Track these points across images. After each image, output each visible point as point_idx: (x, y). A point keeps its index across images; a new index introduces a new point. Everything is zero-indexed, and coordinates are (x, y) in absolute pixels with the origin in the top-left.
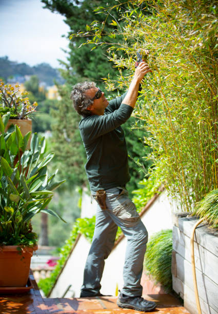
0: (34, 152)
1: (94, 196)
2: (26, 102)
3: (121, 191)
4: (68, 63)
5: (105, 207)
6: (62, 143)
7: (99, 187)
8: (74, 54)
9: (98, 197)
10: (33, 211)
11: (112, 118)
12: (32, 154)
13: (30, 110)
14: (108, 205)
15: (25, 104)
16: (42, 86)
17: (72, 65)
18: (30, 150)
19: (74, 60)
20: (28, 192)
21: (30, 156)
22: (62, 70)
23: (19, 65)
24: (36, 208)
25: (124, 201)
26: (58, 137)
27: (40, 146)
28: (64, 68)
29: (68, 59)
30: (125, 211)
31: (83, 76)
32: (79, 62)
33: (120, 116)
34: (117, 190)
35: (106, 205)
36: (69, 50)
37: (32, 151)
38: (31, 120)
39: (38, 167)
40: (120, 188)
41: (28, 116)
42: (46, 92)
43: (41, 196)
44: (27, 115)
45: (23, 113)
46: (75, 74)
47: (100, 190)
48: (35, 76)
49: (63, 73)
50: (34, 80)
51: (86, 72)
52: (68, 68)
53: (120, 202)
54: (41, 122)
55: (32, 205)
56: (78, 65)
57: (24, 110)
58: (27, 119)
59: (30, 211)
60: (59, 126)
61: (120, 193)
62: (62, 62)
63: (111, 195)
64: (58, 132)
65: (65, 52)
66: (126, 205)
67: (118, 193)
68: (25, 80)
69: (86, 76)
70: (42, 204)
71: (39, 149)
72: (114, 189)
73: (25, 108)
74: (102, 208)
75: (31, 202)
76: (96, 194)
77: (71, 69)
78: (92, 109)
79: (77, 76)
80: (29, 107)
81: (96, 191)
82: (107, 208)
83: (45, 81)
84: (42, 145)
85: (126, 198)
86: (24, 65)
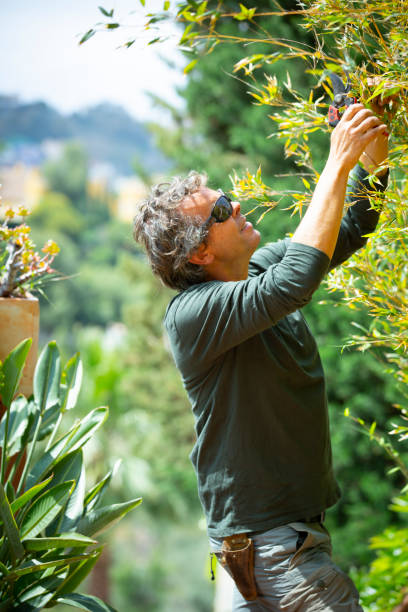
0: (43, 404)
1: (218, 555)
2: (21, 242)
3: (303, 535)
4: (180, 104)
5: (254, 591)
6: (157, 366)
7: (232, 525)
8: (198, 76)
9: (229, 557)
10: (34, 598)
11: (261, 287)
12: (38, 412)
13: (35, 267)
14: (262, 586)
15: (18, 247)
16: (99, 177)
17: (193, 111)
18: (31, 399)
19: (199, 97)
20: (17, 537)
21: (32, 419)
22: (159, 129)
23: (24, 109)
24: (40, 590)
25: (315, 569)
26: (146, 349)
27: (63, 386)
28: (166, 121)
29: (180, 93)
30: (320, 604)
31: (227, 148)
32: (215, 101)
33: (285, 284)
34: (290, 534)
35: (256, 584)
36: (182, 62)
37: (37, 400)
38: (36, 299)
39: (55, 454)
40: (299, 527)
41: (26, 286)
42: (112, 196)
43: (60, 550)
44: (22, 282)
45: (11, 276)
46: (201, 140)
47: (235, 536)
48: (79, 143)
49: (163, 140)
50: (74, 157)
51: (237, 137)
52: (178, 120)
53: (305, 575)
54: (96, 296)
55: (33, 580)
56: (213, 109)
57: (13, 268)
58: (22, 296)
59: (24, 600)
60: (149, 311)
61: (299, 545)
62: (158, 102)
63: (270, 553)
64: (144, 332)
65: (171, 65)
66: (322, 586)
67: (293, 544)
68: (43, 157)
69: (240, 150)
70: (63, 576)
71: (62, 394)
72: (281, 532)
73: (16, 260)
74: (246, 595)
75: (29, 570)
76: (223, 548)
77: (188, 124)
78: (208, 260)
79: (207, 148)
80: (30, 257)
81: (221, 540)
82: (260, 595)
83: (112, 159)
84: (70, 380)
85: (320, 561)
86: (41, 107)
